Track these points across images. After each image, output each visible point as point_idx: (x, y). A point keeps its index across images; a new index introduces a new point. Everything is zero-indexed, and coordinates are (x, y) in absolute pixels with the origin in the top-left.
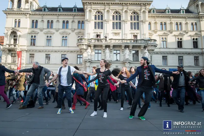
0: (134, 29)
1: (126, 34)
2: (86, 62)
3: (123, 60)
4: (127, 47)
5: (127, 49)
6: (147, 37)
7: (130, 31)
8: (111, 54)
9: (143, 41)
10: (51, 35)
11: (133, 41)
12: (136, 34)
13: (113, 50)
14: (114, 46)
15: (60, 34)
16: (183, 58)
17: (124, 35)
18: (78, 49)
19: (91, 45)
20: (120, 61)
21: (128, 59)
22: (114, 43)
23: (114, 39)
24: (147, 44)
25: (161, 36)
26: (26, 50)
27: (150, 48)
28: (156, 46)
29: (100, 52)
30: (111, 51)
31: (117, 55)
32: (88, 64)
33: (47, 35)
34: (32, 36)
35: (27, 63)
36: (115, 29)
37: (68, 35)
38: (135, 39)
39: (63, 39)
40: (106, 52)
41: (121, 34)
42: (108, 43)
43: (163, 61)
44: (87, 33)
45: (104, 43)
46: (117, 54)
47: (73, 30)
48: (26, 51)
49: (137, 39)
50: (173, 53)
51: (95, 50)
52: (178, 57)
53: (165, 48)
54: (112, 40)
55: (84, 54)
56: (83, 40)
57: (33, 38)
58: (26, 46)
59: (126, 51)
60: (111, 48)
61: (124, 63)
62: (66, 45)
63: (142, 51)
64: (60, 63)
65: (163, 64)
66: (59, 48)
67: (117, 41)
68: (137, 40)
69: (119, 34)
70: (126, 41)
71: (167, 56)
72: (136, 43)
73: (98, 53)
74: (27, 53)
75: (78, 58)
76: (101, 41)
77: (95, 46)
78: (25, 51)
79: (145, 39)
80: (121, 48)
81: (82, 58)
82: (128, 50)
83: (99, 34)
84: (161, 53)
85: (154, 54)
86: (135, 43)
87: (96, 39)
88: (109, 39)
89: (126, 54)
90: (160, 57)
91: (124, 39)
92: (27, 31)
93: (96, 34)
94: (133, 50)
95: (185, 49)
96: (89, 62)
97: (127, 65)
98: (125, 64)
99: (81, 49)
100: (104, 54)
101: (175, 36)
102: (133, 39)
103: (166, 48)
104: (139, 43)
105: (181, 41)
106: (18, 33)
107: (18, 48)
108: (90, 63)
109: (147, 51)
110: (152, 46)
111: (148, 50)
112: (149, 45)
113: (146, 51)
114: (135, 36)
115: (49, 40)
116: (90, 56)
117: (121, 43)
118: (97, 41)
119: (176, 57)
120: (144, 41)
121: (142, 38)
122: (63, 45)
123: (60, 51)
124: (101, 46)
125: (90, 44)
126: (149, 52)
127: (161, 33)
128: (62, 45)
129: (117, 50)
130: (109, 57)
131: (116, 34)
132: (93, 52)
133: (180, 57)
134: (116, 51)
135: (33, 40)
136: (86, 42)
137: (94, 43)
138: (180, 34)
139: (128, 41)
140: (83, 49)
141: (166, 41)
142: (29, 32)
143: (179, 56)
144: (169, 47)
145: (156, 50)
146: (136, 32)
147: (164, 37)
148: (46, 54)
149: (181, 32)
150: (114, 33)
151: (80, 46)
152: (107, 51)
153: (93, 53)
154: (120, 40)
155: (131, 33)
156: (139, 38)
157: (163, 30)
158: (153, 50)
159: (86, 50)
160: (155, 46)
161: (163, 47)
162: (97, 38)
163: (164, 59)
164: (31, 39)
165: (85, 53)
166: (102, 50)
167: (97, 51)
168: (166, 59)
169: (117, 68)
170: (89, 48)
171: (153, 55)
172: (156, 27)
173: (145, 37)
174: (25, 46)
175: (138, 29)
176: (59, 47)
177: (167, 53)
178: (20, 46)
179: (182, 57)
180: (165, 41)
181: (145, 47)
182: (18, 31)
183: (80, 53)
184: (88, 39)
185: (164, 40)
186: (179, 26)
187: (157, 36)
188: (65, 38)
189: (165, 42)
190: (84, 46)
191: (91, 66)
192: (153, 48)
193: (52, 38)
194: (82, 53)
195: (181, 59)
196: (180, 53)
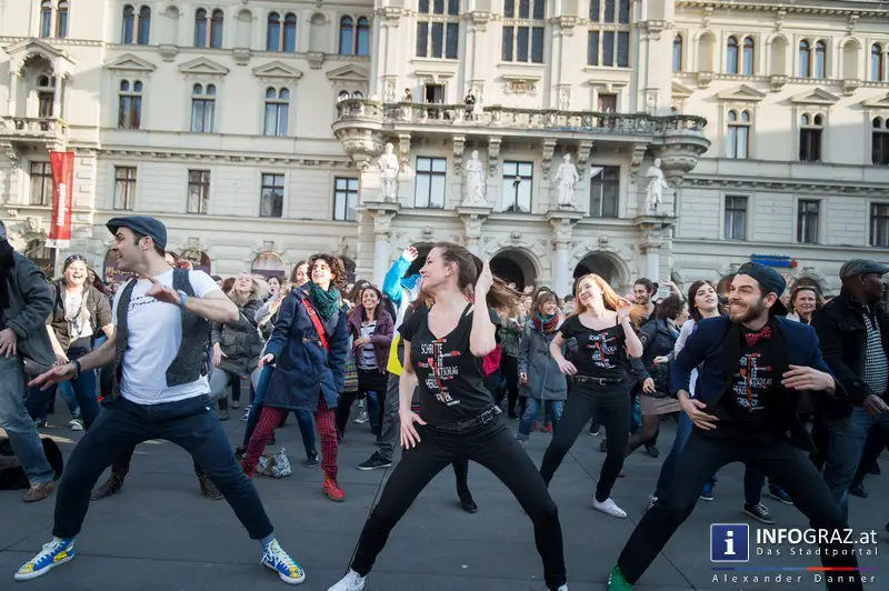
0: (605, 64)
1: (567, 89)
2: (375, 211)
3: (544, 210)
4: (566, 147)
5: (568, 157)
6: (663, 104)
7: (585, 70)
8: (491, 181)
9: (643, 122)
10: (216, 81)
11: (595, 120)
12: (611, 89)
13: (500, 161)
14: (507, 144)
15: (257, 76)
16: (818, 207)
17: (553, 94)
18: (337, 149)
19: (401, 136)
20: (529, 214)
21: (569, 205)
22: (507, 126)
23: (506, 110)
24: (664, 138)
25: (726, 104)
26: (99, 147)
27: (674, 157)
28: (704, 150)
29: (438, 166)
30: (493, 166)
31: (517, 183)
32: (383, 224)
33: (194, 82)
34: (124, 84)
35: (100, 206)
36: (515, 62)
37: (291, 81)
38: (608, 111)
39: (267, 103)
40: (468, 167)
41: (539, 86)
42: (477, 127)
43: (726, 219)
44: (381, 73)
45: (459, 125)
46: (518, 179)
47: (317, 61)
48: (97, 150)
49: (617, 111)
50: (775, 186)
51: (418, 157)
52: (796, 204)
53: (741, 160)
54: (497, 114)
55: (364, 177)
56: (363, 108)
57: (131, 91)
58: (97, 131)
59: (561, 165)
60: (494, 151)
61: (548, 222)
62: (284, 127)
63: (635, 170)
64: (257, 213)
65: (726, 235)
66: (250, 140)
67: (522, 119)
68: (614, 118)
69: (530, 83)
70: (562, 121)
71: (745, 198)
72: (611, 133)
73: (431, 173)
74: (103, 162)
75: (336, 190)
76: (447, 116)
77: (417, 140)
78: (93, 153)
79: (653, 114)
80: (541, 154)
81: (355, 191)
82: (571, 162)
83: (437, 81)
84: (720, 182)
85: (688, 184)
86: (606, 129)
87: (421, 107)
88: (486, 109)
89: (562, 183)
90: (714, 200)
91: (553, 112)
92: (100, 57)
93: (422, 83)
94: (593, 166)
95: (834, 165)
96: (388, 212)
97: (564, 233)
98: (552, 227)
99: (351, 152)
100: (458, 179)
101: (791, 102)
102: (595, 109)
103: (748, 159)
104: (623, 134)
105: (818, 127)
106: (60, 68)
107: (58, 134)
108: (393, 219)
109: (659, 173)
110: (684, 146)
111: (663, 168)
112: (669, 142)
113: (655, 171)
114: (609, 99)
115: (203, 102)
116: (394, 182)
117: (542, 126)
118: (426, 113)
119: (788, 203)
120: (649, 123)
121: (640, 109)
122: (271, 131)
123: (254, 158)
124: (447, 140)
125: (397, 128)
126: (667, 177)
127: (728, 87)
128: (263, 128)
129: (518, 163)
130: (480, 192)
131: (516, 82)
132: (406, 168)
133: (807, 201)
134: (514, 166)
135: (128, 101)
136: (374, 120)
137: (415, 125)
138: (818, 94)
139: (575, 122)
140: (362, 151)
141: (748, 127)
142: (112, 62)
143: (801, 201)
144: (759, 157)
145: (702, 168)
146: (611, 76)
147: (740, 107)
148: (190, 171)
149: (823, 88)
150: (508, 80)
151: (346, 138)
152: (474, 162)
153: (410, 172)
154: (536, 116)
155: (591, 84)
156: (624, 107)
157: (736, 71)
158: (687, 168)
159: (375, 155)
160: (696, 147)
161: (730, 156)
162: (426, 102)
163: (734, 210)
164: (121, 96)
165: (372, 168)
166: (451, 159)
167: (424, 165)
168: (742, 213)
169: (514, 245)
170: (390, 146)
171: (686, 191)
172: (706, 58)
173: (653, 102)
174: (95, 127)
175: (624, 62)
176: (252, 137)
177: (750, 183)
178: (71, 127)
179: (817, 202)
180: (742, 126)
181: (651, 152)
182: (58, 54)
183: (346, 170)
184: (384, 105)
185: (741, 120)
186: (815, 57)
187: (708, 100)
188: (276, 98)
189: (741, 132)
190: (365, 137)
191: (395, 231)
192: (688, 159)
193: (217, 96)
194: (359, 171)
195: (809, 215)
196: (809, 186)
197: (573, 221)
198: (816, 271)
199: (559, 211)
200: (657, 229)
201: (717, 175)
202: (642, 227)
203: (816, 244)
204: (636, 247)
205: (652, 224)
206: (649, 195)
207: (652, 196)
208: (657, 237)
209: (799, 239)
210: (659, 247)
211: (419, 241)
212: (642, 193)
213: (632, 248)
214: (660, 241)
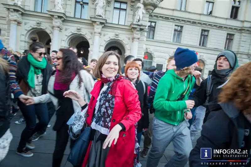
2: (10, 9)
8: (69, 2)
16: (208, 33)
21: (101, 16)
43: (174, 35)
46: (81, 3)
50: (194, 23)
52: (200, 31)
53: (182, 11)
61: (92, 24)
63: (132, 4)
65: (173, 41)
71: (182, 27)
84: (173, 19)
85: (161, 19)
89: (98, 6)
90: (170, 26)
96: (16, 10)
103: (185, 11)
108: (20, 15)
109: (142, 6)
113: (140, 5)
119: (197, 31)
126: (146, 9)
133: (205, 31)
143: (202, 30)
158: (155, 6)
161: (179, 9)
163: (177, 31)
168: (181, 33)
169: (79, 33)
171: (160, 22)
177: (185, 21)
179: (208, 31)
195: (204, 35)
196: (206, 24)
197: (101, 23)
198: (204, 57)
199: (95, 18)
200: (138, 31)
201: (172, 16)
202: (132, 30)
203: (205, 47)
204: (131, 39)
205: (136, 28)
206: (136, 15)
207: (137, 16)
208: (138, 34)
209: (200, 45)
210: (139, 39)
211: (35, 27)
212: (134, 15)
213: (129, 39)
214: (139, 36)
